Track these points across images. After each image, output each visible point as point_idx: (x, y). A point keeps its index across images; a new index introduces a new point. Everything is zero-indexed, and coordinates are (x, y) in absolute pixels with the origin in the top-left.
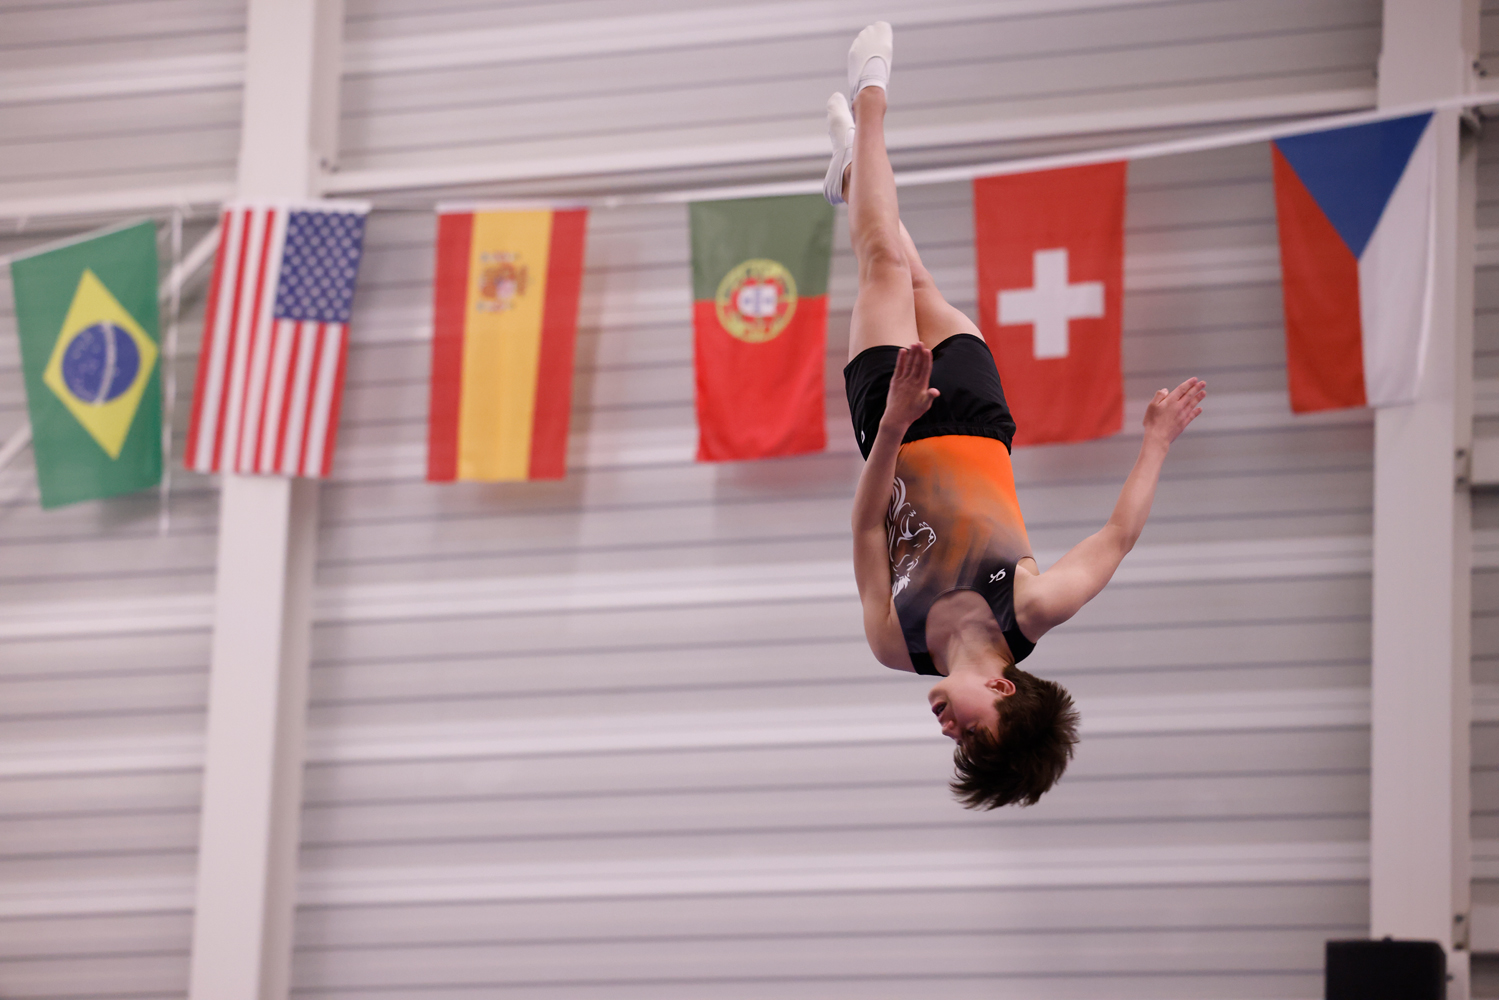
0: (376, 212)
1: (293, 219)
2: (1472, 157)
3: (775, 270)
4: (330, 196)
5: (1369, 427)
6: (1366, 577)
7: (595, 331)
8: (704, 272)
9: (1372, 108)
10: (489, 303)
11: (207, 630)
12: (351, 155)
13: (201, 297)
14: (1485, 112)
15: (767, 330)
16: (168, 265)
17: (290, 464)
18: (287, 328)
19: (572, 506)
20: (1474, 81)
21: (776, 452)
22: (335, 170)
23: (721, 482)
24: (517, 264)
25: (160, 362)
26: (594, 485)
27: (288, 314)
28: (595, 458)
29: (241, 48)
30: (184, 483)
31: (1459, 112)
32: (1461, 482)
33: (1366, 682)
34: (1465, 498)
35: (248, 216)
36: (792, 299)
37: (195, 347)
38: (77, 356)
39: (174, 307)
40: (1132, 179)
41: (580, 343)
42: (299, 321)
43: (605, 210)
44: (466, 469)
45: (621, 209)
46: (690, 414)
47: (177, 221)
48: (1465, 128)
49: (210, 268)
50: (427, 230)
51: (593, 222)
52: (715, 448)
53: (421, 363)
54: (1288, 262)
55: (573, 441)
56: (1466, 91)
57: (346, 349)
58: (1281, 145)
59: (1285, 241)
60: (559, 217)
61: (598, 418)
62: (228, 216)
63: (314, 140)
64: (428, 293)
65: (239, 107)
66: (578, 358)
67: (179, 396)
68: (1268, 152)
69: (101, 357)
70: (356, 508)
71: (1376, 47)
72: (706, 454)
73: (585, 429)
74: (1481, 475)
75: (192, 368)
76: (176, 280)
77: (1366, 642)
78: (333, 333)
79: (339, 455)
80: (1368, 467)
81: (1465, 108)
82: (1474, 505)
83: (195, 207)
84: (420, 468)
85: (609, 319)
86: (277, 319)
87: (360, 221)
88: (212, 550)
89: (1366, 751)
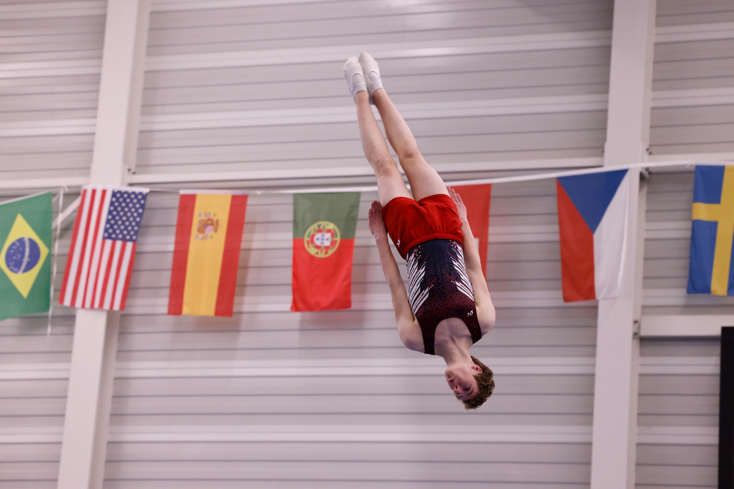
0: (151, 192)
1: (114, 194)
2: (645, 189)
3: (331, 226)
4: (131, 185)
5: (596, 308)
6: (593, 375)
7: (249, 250)
8: (299, 226)
9: (601, 166)
10: (201, 235)
11: (67, 379)
12: (142, 166)
13: (71, 228)
14: (651, 170)
15: (326, 253)
16: (57, 213)
17: (107, 305)
18: (109, 243)
19: (235, 329)
20: (647, 156)
21: (328, 308)
22: (134, 173)
23: (302, 321)
24: (215, 219)
25: (50, 256)
26: (245, 320)
27: (109, 237)
28: (246, 308)
29: (95, 117)
30: (59, 312)
31: (639, 170)
32: (635, 334)
33: (591, 423)
34: (637, 342)
35: (94, 192)
36: (338, 239)
37: (67, 251)
38: (12, 251)
39: (58, 232)
40: (493, 193)
41: (242, 255)
42: (114, 240)
43: (256, 196)
44: (186, 310)
45: (262, 196)
46: (289, 289)
47: (62, 193)
48: (642, 177)
49: (76, 215)
50: (175, 202)
51: (250, 201)
52: (300, 305)
53: (168, 262)
54: (562, 232)
55: (236, 299)
56: (643, 161)
57: (134, 253)
58: (559, 179)
59: (561, 223)
60: (234, 198)
61: (248, 289)
62: (85, 191)
63: (125, 160)
64: (174, 230)
65: (93, 143)
66: (241, 263)
67: (58, 273)
68: (554, 184)
69: (23, 253)
70: (136, 326)
71: (604, 139)
72: (295, 307)
73: (242, 294)
74: (644, 333)
75: (65, 260)
76: (59, 220)
77: (591, 405)
78: (129, 245)
79: (128, 302)
80: (595, 326)
81: (642, 168)
82: (641, 346)
83: (69, 187)
84: (165, 310)
85: (255, 245)
86: (104, 239)
87: (144, 197)
88: (71, 343)
89: (589, 454)
